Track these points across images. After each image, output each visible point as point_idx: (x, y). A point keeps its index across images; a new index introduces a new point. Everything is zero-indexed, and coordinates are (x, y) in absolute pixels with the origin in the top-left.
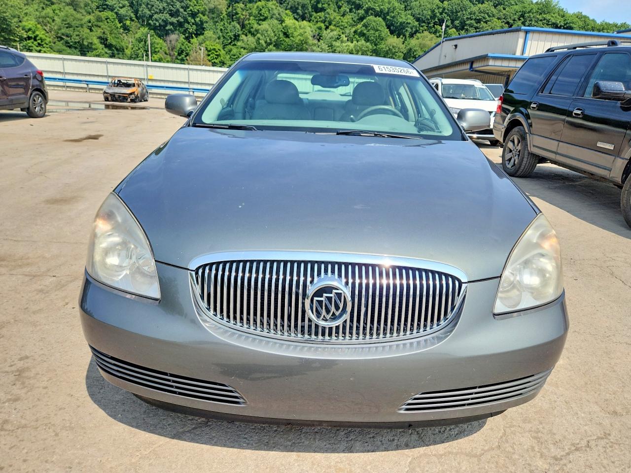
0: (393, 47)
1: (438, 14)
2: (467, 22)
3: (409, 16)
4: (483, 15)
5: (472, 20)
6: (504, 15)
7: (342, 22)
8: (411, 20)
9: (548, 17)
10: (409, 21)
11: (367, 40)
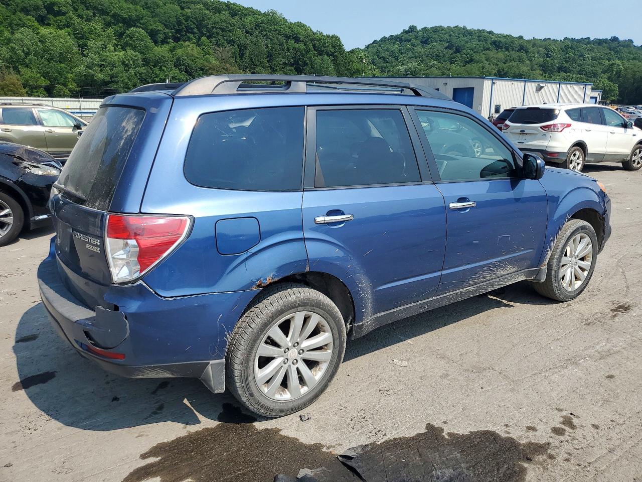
0: (162, 56)
1: (184, 22)
2: (214, 30)
3: (158, 23)
4: (225, 25)
5: (217, 28)
6: (242, 25)
7: (96, 29)
8: (160, 27)
9: (278, 28)
10: (160, 28)
11: (134, 49)
